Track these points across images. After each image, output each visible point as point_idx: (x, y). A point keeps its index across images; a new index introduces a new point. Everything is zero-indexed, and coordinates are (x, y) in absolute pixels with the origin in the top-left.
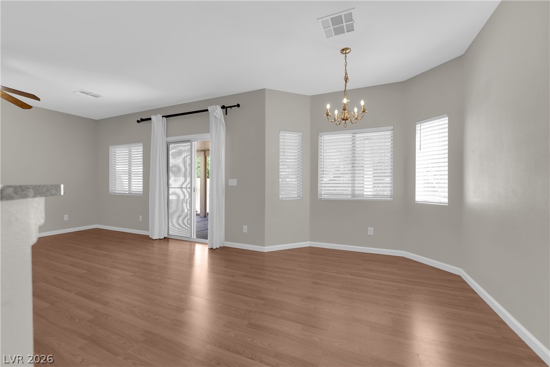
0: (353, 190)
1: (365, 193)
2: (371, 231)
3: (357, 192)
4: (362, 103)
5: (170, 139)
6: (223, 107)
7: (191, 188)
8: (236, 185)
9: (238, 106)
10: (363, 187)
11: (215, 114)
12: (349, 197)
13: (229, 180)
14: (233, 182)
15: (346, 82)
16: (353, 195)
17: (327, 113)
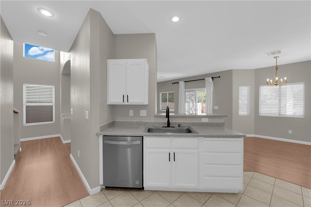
0: (280, 112)
1: (287, 114)
2: (290, 132)
3: (282, 113)
4: (285, 78)
5: (186, 90)
6: (212, 78)
7: (196, 109)
8: (218, 109)
9: (219, 77)
10: (286, 111)
11: (209, 81)
12: (278, 115)
13: (215, 107)
14: (216, 108)
15: (277, 70)
16: (280, 114)
17: (267, 83)
